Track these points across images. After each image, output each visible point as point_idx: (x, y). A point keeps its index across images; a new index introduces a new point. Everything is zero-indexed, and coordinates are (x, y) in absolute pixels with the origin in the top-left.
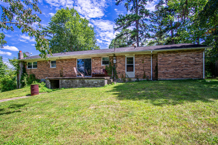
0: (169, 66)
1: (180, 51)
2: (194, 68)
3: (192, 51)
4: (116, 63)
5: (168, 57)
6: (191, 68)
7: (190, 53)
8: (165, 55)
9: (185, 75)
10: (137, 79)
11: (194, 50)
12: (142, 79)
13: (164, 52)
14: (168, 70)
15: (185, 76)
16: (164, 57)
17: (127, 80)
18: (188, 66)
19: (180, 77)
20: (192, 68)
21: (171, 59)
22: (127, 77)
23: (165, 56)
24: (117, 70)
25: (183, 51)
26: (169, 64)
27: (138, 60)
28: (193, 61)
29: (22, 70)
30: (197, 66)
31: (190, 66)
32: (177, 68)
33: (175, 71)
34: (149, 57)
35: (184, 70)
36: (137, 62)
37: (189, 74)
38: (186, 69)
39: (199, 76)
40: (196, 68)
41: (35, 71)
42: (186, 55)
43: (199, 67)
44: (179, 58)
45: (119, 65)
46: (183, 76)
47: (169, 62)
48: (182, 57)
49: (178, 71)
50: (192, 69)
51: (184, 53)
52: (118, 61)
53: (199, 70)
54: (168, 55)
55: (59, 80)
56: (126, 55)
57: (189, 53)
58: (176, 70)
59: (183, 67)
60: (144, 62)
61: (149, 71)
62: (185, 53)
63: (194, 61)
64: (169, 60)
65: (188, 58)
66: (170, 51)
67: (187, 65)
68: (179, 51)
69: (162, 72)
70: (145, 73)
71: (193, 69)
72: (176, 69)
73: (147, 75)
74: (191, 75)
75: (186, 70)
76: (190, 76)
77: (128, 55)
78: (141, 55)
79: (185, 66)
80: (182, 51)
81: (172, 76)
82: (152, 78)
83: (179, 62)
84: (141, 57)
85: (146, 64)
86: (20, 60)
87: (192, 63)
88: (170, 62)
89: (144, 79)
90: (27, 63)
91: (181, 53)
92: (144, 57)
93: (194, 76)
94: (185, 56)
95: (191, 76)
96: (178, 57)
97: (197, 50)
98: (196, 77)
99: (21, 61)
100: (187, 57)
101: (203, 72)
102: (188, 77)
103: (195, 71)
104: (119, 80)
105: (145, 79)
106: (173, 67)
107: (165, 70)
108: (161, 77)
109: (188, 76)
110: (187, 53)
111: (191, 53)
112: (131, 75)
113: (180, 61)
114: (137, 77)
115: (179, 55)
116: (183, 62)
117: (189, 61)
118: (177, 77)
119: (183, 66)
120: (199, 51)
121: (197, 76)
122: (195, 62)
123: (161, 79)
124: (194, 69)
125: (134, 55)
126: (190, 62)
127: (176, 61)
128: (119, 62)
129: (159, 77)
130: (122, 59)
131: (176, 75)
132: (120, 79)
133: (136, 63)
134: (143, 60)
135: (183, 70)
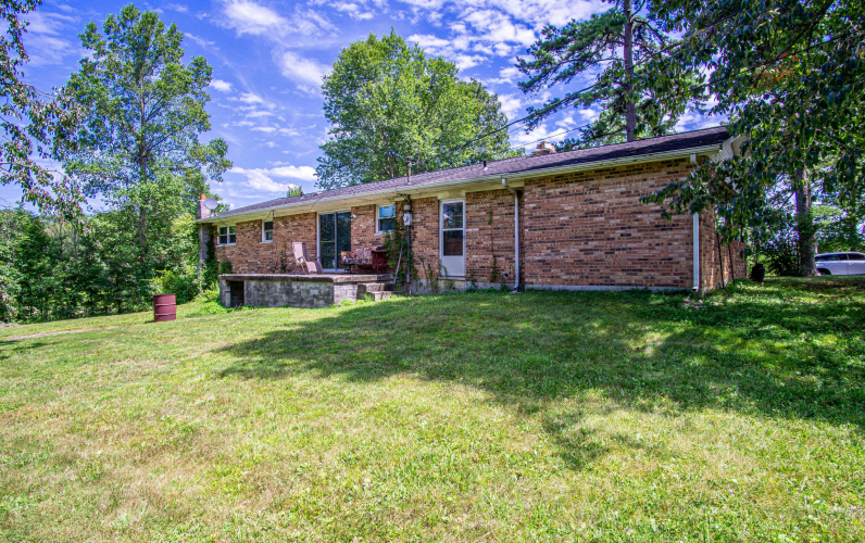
0: (564, 234)
1: (600, 172)
2: (657, 241)
3: (649, 167)
4: (411, 227)
5: (558, 200)
6: (645, 243)
7: (640, 177)
8: (547, 191)
9: (620, 273)
10: (474, 281)
11: (657, 162)
12: (489, 285)
13: (543, 179)
14: (558, 253)
15: (620, 277)
16: (546, 201)
17: (442, 284)
18: (634, 233)
19: (601, 281)
20: (650, 241)
21: (569, 206)
22: (443, 274)
23: (549, 196)
24: (417, 248)
25: (612, 173)
26: (562, 226)
27: (477, 214)
28: (652, 212)
29: (206, 250)
30: (669, 235)
31: (640, 234)
32: (592, 244)
33: (582, 257)
34: (509, 198)
35: (616, 252)
36: (473, 219)
37: (638, 267)
38: (624, 246)
39: (677, 278)
40: (665, 242)
41: (232, 253)
42: (624, 189)
43: (676, 240)
44: (599, 199)
45: (421, 232)
46: (612, 277)
47: (562, 218)
48: (610, 197)
49: (593, 256)
50: (650, 247)
51: (615, 180)
52: (419, 218)
53: (677, 251)
54: (558, 190)
55: (242, 283)
56: (440, 196)
57: (636, 177)
58: (587, 252)
59: (613, 239)
60: (495, 218)
61: (510, 254)
62: (619, 180)
63: (657, 211)
64: (563, 212)
65: (632, 199)
66: (566, 175)
67: (628, 231)
68: (596, 171)
69: (537, 258)
70: (495, 262)
71: (653, 249)
72: (587, 247)
73: (503, 267)
74: (645, 274)
75: (623, 249)
76: (639, 277)
77: (447, 194)
78: (485, 193)
79: (622, 235)
80: (608, 170)
81: (573, 277)
82: (517, 281)
83: (597, 219)
84: (484, 200)
85: (500, 225)
86: (199, 220)
87: (648, 219)
88: (566, 218)
89: (493, 285)
90: (218, 231)
91: (604, 181)
92: (495, 201)
93: (658, 276)
94: (622, 193)
95: (646, 278)
96: (595, 196)
97: (668, 163)
98: (662, 282)
99: (203, 224)
100: (628, 194)
101: (691, 258)
102: (633, 279)
103: (663, 256)
104: (421, 285)
105: (497, 286)
106: (576, 239)
107: (549, 251)
108: (534, 280)
109: (634, 277)
110: (629, 178)
111: (645, 176)
112: (455, 266)
113: (600, 212)
114: (472, 275)
115: (596, 189)
116: (612, 218)
117: (635, 213)
118: (590, 280)
119: (611, 236)
120: (678, 169)
121: (669, 279)
122: (659, 215)
123: (535, 286)
124: (658, 245)
125: (463, 193)
126: (639, 216)
127: (587, 214)
128: (421, 223)
129: (526, 280)
130: (429, 211)
131: (585, 271)
132: (424, 281)
133: (469, 224)
134: (491, 214)
135: (611, 252)
